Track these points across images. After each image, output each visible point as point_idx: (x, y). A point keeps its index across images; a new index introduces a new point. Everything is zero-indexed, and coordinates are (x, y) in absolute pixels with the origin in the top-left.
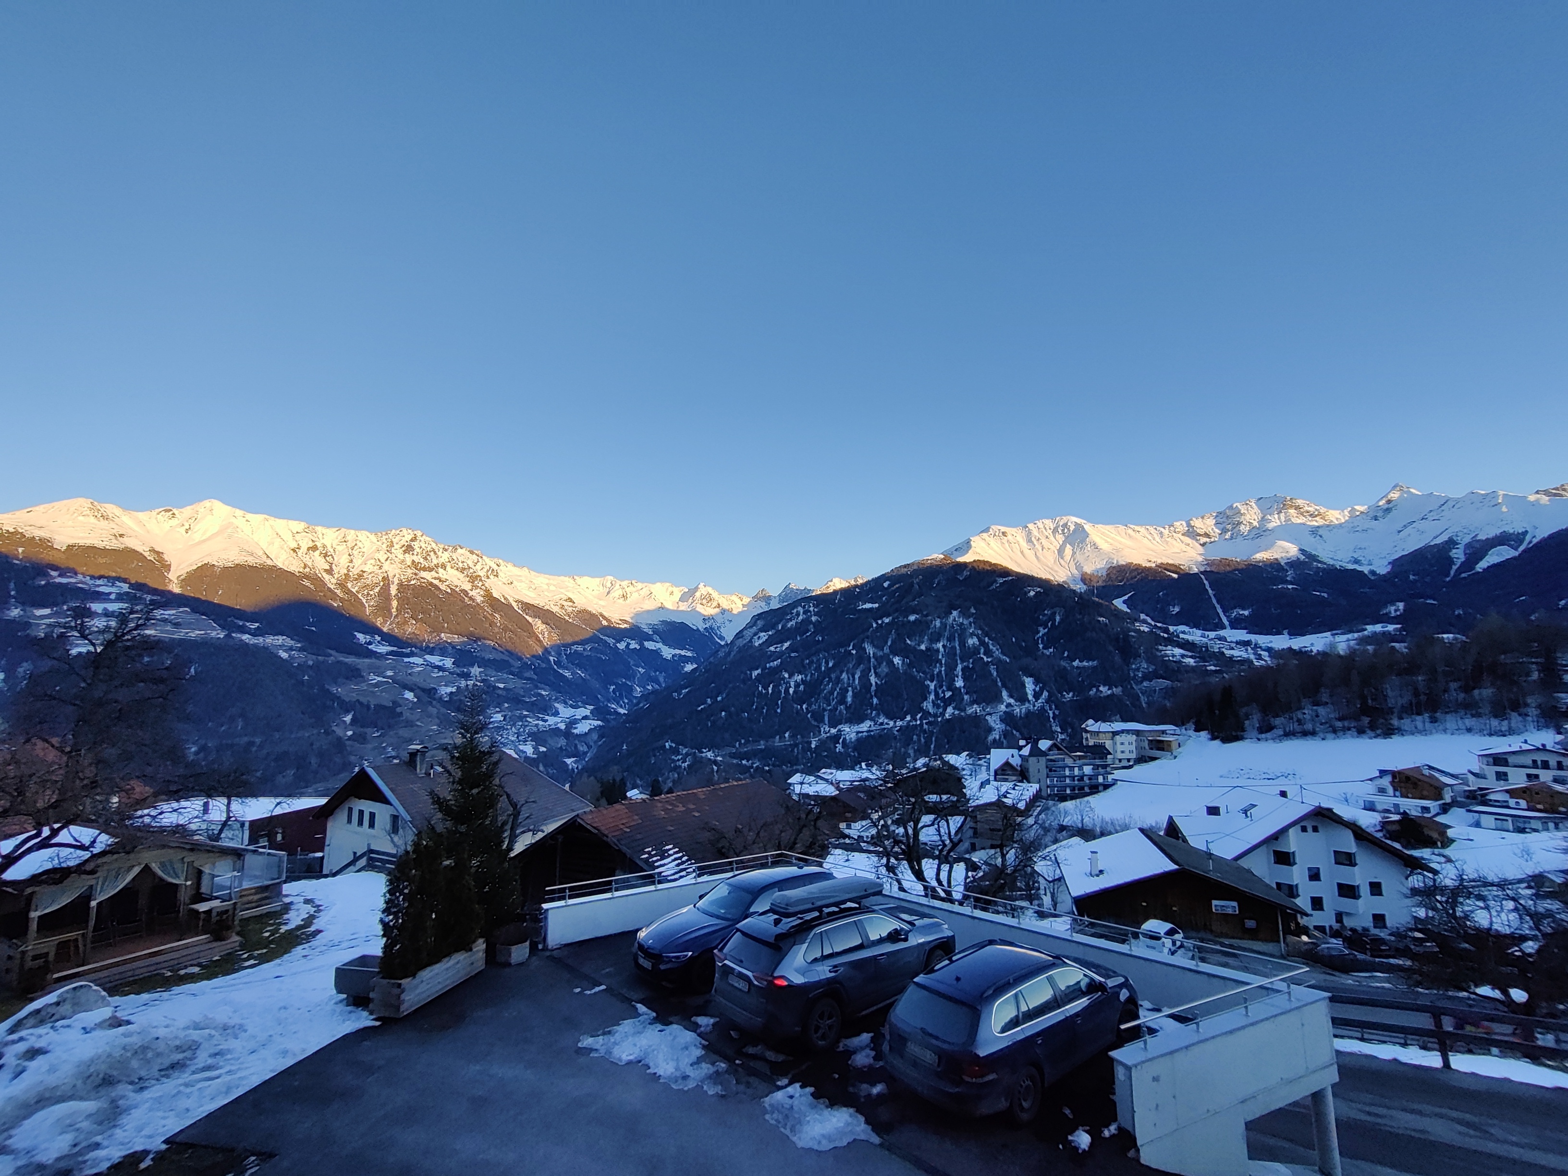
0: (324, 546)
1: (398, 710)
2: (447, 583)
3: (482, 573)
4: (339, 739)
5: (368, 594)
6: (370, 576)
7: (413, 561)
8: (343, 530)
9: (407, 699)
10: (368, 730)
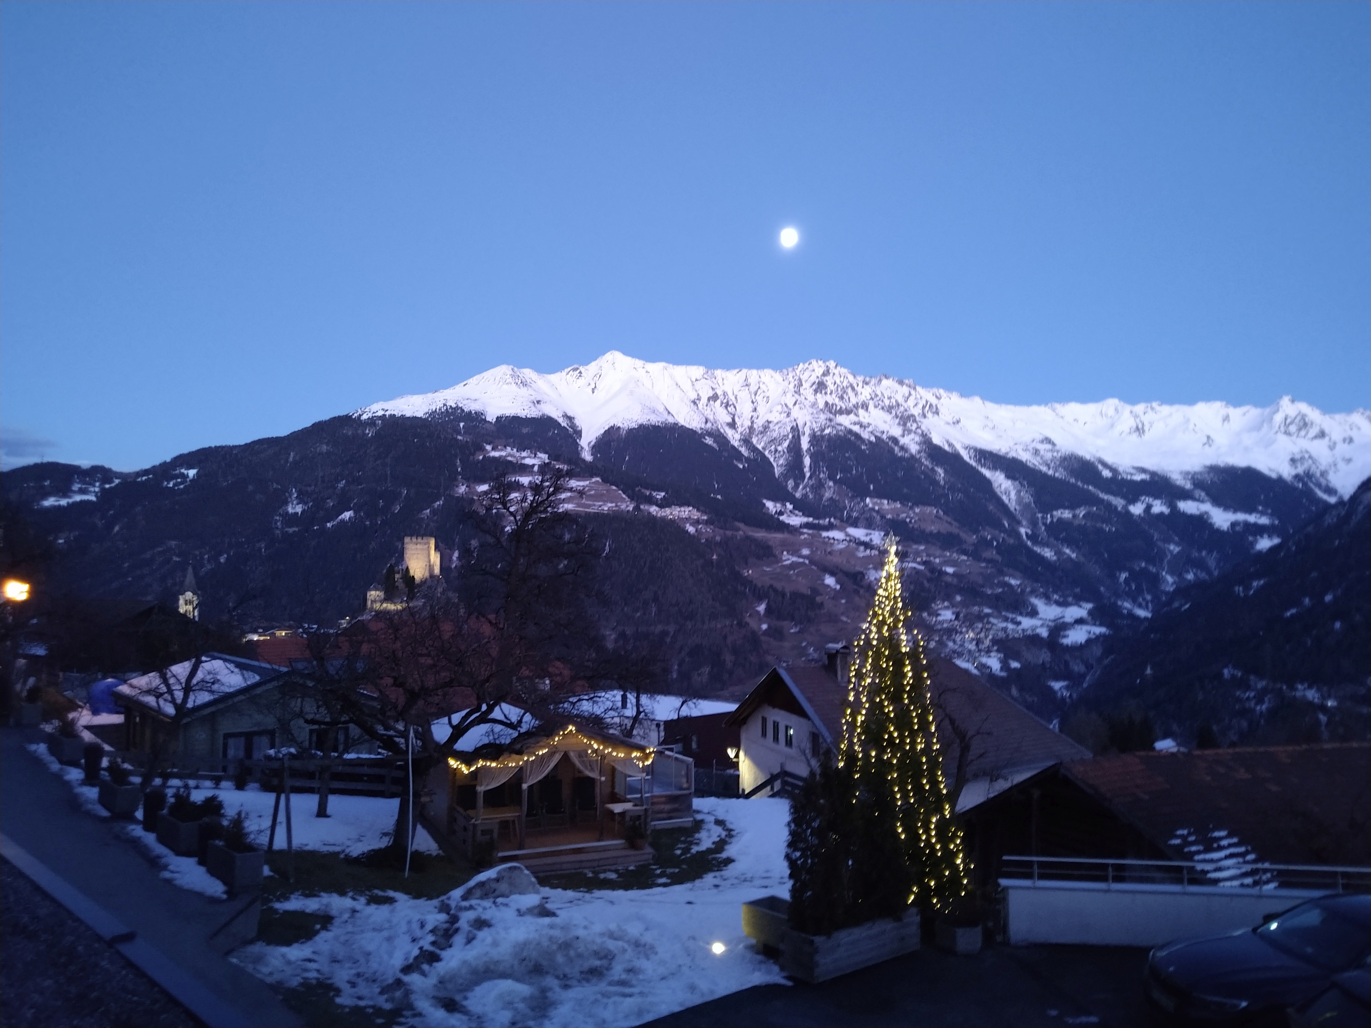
0: (725, 394)
1: (819, 599)
2: (870, 429)
3: (916, 412)
4: (754, 633)
5: (776, 451)
6: (777, 428)
7: (827, 403)
8: (744, 371)
9: (828, 586)
10: (785, 624)
